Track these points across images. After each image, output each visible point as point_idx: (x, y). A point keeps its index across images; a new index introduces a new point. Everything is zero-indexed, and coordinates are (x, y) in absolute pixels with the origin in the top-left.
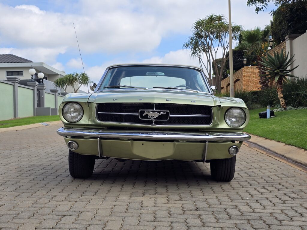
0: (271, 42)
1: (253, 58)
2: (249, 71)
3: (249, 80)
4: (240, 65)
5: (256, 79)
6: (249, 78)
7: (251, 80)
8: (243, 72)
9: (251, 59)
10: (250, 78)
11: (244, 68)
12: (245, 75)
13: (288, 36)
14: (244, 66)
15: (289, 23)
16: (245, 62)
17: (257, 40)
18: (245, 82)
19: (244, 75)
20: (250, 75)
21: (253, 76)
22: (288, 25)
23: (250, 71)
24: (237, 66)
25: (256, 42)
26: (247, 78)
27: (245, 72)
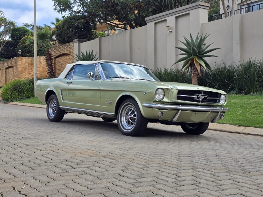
0: (54, 41)
1: (27, 50)
2: (23, 60)
3: (24, 68)
4: (12, 55)
5: (29, 68)
6: (23, 67)
7: (25, 68)
8: (19, 61)
9: (25, 51)
10: (25, 67)
11: (19, 58)
12: (21, 63)
13: (77, 40)
14: (19, 56)
15: (76, 30)
16: (20, 53)
17: (47, 38)
18: (20, 70)
19: (19, 63)
20: (24, 64)
21: (27, 66)
22: (75, 31)
23: (25, 60)
24: (9, 55)
25: (46, 40)
26: (22, 66)
27: (20, 61)
